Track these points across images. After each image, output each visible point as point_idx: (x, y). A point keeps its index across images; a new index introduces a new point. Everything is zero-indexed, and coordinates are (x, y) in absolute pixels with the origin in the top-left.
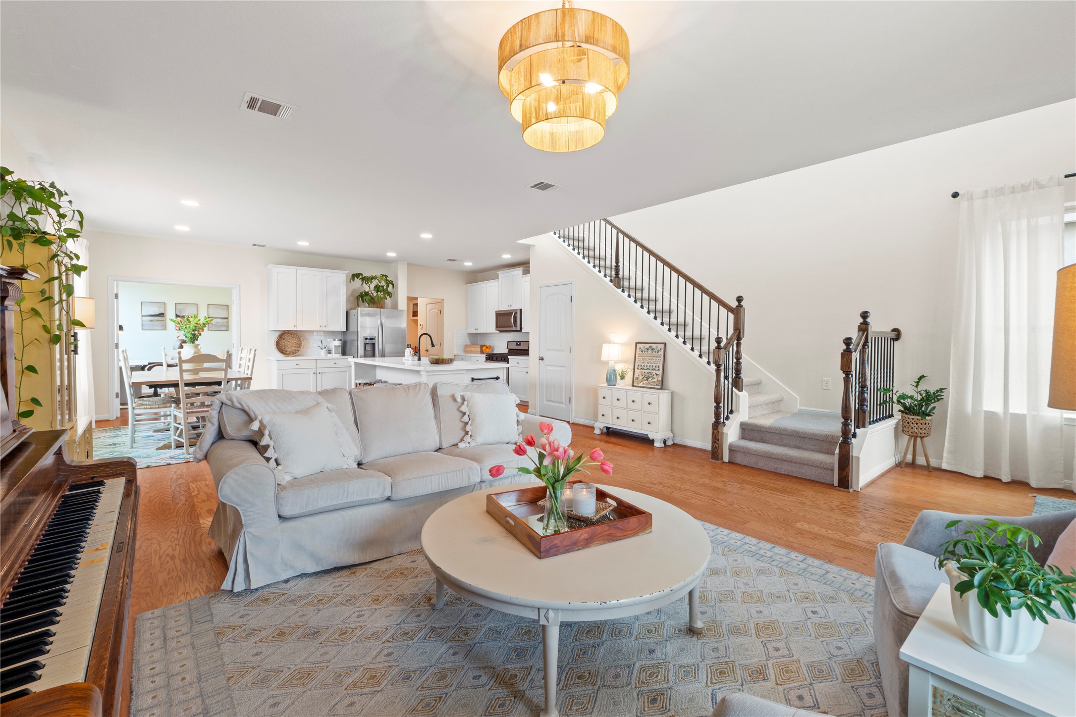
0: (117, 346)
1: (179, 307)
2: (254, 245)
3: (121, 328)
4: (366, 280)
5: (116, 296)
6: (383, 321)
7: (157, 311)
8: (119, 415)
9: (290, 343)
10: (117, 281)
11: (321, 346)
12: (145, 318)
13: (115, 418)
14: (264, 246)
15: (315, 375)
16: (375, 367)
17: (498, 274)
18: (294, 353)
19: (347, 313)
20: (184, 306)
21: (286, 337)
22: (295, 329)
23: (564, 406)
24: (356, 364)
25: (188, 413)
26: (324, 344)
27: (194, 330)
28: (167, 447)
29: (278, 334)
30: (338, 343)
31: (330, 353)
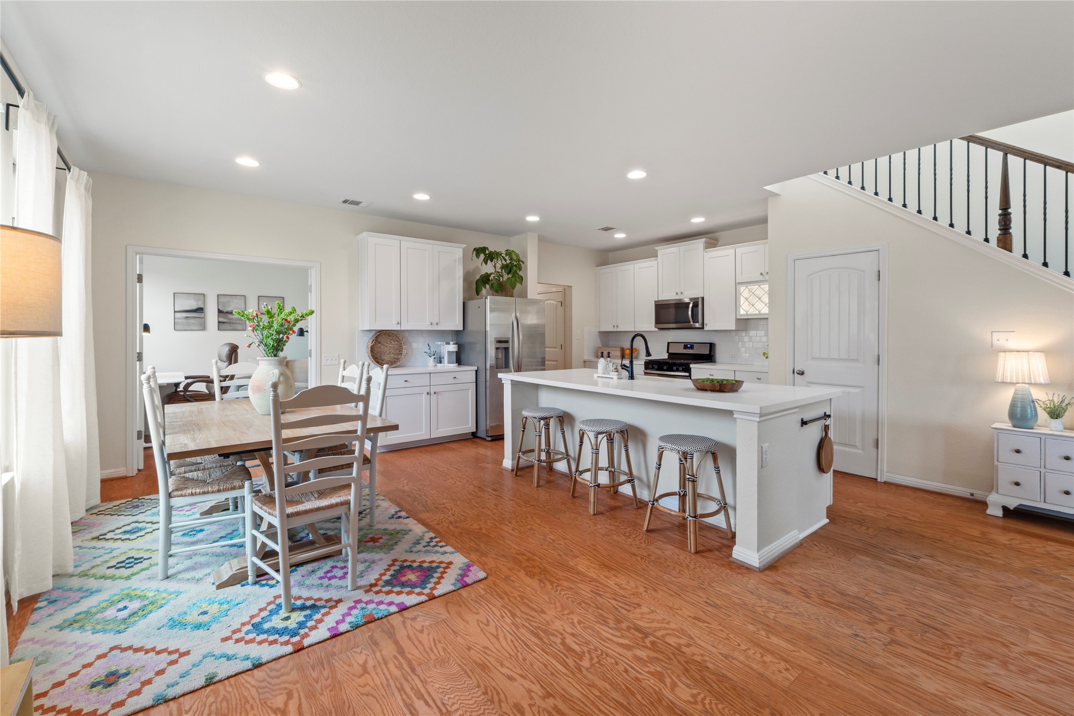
0: (140, 357)
1: (222, 299)
2: (345, 202)
3: (146, 328)
4: (491, 257)
5: (140, 279)
6: (518, 314)
7: (193, 304)
8: (141, 467)
9: (388, 347)
10: (140, 253)
11: (428, 351)
12: (178, 315)
13: (135, 472)
14: (357, 203)
15: (429, 395)
16: (537, 386)
17: (657, 251)
18: (394, 363)
19: (464, 303)
20: (228, 299)
21: (382, 339)
22: (397, 328)
23: (860, 452)
24: (514, 383)
25: (288, 516)
26: (433, 349)
27: (278, 333)
28: (238, 579)
29: (371, 335)
30: (453, 348)
31: (440, 362)
